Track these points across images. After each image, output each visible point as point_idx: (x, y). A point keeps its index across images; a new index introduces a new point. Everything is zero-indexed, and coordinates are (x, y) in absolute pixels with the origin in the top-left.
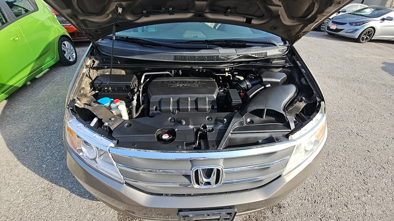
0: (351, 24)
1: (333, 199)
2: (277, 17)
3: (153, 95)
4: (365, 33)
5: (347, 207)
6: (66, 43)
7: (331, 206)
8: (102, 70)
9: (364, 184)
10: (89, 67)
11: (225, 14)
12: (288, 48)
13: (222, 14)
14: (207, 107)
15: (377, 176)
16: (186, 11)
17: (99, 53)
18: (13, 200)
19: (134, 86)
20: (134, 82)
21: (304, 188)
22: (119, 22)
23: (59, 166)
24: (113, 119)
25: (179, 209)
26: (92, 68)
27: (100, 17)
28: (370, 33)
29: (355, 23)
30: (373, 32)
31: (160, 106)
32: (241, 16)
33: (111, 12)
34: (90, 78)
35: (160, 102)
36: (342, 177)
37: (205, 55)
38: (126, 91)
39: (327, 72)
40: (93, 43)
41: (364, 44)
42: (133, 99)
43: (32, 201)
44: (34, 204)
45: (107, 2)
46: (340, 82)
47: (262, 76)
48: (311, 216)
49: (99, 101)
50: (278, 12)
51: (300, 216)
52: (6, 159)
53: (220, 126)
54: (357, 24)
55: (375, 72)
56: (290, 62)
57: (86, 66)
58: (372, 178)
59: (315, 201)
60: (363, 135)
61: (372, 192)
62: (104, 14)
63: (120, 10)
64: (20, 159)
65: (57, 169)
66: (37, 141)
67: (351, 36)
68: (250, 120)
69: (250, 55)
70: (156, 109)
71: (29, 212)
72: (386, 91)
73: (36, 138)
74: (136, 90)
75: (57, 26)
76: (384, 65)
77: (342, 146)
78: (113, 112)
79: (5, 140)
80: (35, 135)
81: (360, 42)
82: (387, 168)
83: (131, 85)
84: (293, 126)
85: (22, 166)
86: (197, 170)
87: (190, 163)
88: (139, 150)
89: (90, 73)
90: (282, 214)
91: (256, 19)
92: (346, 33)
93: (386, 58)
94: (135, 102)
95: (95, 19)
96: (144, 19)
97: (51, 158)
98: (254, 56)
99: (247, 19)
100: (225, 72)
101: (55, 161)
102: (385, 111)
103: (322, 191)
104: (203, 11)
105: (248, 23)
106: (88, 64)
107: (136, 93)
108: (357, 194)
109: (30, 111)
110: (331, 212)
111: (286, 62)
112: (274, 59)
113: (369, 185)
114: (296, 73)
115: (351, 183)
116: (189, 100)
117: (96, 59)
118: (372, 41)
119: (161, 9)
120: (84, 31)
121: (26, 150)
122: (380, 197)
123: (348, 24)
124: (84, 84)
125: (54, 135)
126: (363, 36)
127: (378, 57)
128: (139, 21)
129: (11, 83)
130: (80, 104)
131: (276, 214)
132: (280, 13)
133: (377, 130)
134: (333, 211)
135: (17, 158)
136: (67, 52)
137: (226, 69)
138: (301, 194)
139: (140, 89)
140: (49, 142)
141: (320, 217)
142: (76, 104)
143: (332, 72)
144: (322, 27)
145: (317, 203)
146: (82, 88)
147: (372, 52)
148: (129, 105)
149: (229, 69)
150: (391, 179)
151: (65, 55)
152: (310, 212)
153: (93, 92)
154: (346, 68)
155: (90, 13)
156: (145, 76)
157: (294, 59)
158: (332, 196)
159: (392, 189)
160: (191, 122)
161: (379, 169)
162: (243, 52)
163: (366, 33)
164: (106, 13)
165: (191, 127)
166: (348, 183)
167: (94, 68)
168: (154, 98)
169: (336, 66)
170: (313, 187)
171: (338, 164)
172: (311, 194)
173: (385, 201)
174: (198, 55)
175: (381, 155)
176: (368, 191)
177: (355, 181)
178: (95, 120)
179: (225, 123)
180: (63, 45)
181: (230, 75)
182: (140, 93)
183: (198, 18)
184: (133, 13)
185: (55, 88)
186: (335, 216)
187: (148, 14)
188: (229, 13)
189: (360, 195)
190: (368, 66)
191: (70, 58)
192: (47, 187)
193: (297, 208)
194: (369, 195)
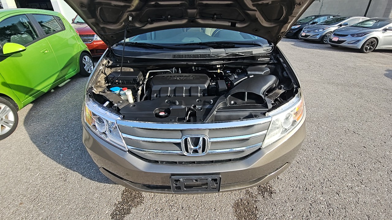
0: (353, 35)
1: (325, 188)
2: (256, 20)
3: (154, 85)
4: (367, 43)
5: (339, 195)
6: (86, 57)
7: (322, 194)
8: (115, 68)
9: (358, 175)
10: (105, 65)
11: (213, 19)
12: (272, 48)
13: (211, 19)
14: (199, 95)
15: (372, 169)
16: (181, 18)
17: (114, 56)
18: (32, 181)
19: (140, 80)
20: (140, 77)
21: (297, 178)
22: (130, 29)
23: (74, 155)
24: (121, 102)
25: (171, 174)
26: (107, 67)
27: (116, 25)
28: (373, 43)
29: (357, 34)
30: (376, 42)
31: (159, 94)
32: (226, 21)
33: (124, 21)
34: (105, 74)
35: (160, 91)
36: (335, 169)
37: (198, 54)
38: (133, 83)
39: (328, 79)
40: (109, 48)
41: (368, 54)
42: (138, 90)
43: (49, 182)
44: (50, 184)
45: (121, 13)
46: (340, 87)
47: (247, 70)
48: (301, 201)
49: (111, 89)
50: (255, 15)
51: (291, 201)
52: (29, 150)
53: (207, 106)
54: (358, 35)
55: (377, 78)
56: (275, 60)
57: (103, 65)
58: (367, 170)
59: (307, 189)
60: (360, 133)
61: (366, 183)
62: (118, 22)
63: (130, 18)
64: (42, 150)
65: (72, 157)
66: (56, 136)
67: (354, 46)
68: (234, 102)
69: (238, 53)
70: (157, 96)
71: (45, 191)
72: (387, 95)
73: (56, 133)
74: (141, 83)
75: (80, 43)
76: (387, 72)
77: (338, 142)
78: (122, 98)
79: (30, 134)
80: (55, 131)
81: (363, 52)
82: (383, 162)
83: (138, 79)
84: (270, 106)
85: (43, 154)
86: (187, 138)
87: (181, 134)
88: (140, 122)
89: (105, 71)
90: (272, 198)
91: (240, 23)
92: (348, 44)
93: (390, 66)
94: (140, 92)
95: (111, 26)
96: (149, 26)
97: (67, 149)
98: (241, 54)
99: (232, 23)
100: (217, 69)
101: (71, 151)
102: (385, 112)
103: (314, 181)
104: (195, 17)
105: (233, 27)
106: (104, 63)
107: (141, 85)
108: (350, 184)
109: (53, 112)
110: (322, 198)
111: (271, 59)
112: (259, 57)
113: (363, 176)
114: (279, 69)
115: (344, 175)
116: (184, 89)
117: (111, 60)
118: (375, 51)
119: (162, 17)
120: (103, 37)
121: (47, 142)
122: (375, 188)
123: (349, 36)
124: (100, 78)
125: (71, 130)
126: (366, 46)
127: (381, 65)
128: (145, 28)
129: (38, 88)
130: (96, 91)
131: (267, 199)
132: (257, 17)
133: (375, 128)
134: (324, 198)
135: (39, 149)
136: (86, 65)
137: (218, 66)
138: (293, 182)
139: (144, 82)
140: (67, 137)
141: (310, 202)
142: (93, 91)
143: (332, 78)
144: (325, 40)
145: (309, 190)
146: (98, 81)
147: (376, 60)
148: (134, 94)
149: (220, 66)
150: (387, 172)
151: (85, 68)
152: (300, 198)
153: (107, 84)
154: (347, 75)
155: (108, 22)
156: (150, 73)
157: (278, 57)
158: (324, 185)
159: (387, 181)
160: (183, 103)
161: (374, 163)
162: (231, 51)
163: (369, 44)
164: (120, 21)
165: (183, 107)
166: (341, 175)
167: (108, 67)
168: (155, 88)
169: (337, 73)
170: (306, 177)
171: (332, 158)
172: (303, 183)
173: (379, 191)
174: (192, 54)
175: (377, 151)
176: (362, 182)
177: (349, 172)
178: (107, 103)
179: (211, 103)
180: (83, 59)
181: (221, 71)
182: (144, 85)
183: (191, 24)
184: (141, 22)
185: (75, 95)
186: (325, 202)
187: (152, 21)
188: (215, 18)
189: (353, 185)
190: (370, 73)
191: (88, 71)
192: (62, 172)
193: (288, 194)
194: (363, 185)
